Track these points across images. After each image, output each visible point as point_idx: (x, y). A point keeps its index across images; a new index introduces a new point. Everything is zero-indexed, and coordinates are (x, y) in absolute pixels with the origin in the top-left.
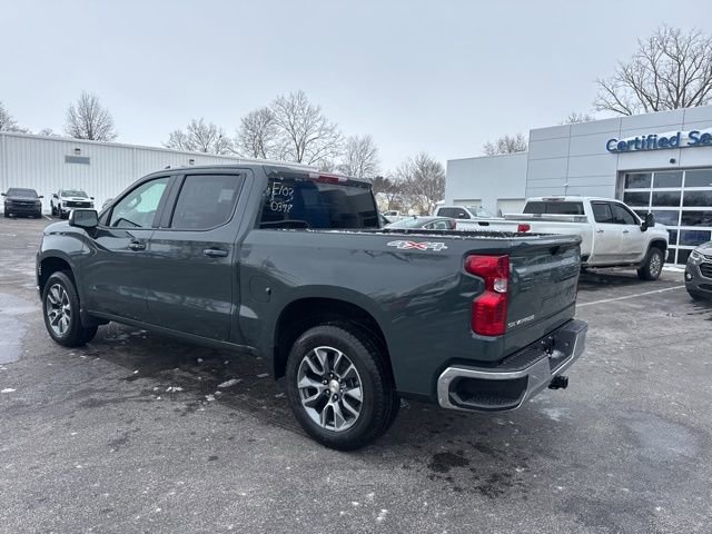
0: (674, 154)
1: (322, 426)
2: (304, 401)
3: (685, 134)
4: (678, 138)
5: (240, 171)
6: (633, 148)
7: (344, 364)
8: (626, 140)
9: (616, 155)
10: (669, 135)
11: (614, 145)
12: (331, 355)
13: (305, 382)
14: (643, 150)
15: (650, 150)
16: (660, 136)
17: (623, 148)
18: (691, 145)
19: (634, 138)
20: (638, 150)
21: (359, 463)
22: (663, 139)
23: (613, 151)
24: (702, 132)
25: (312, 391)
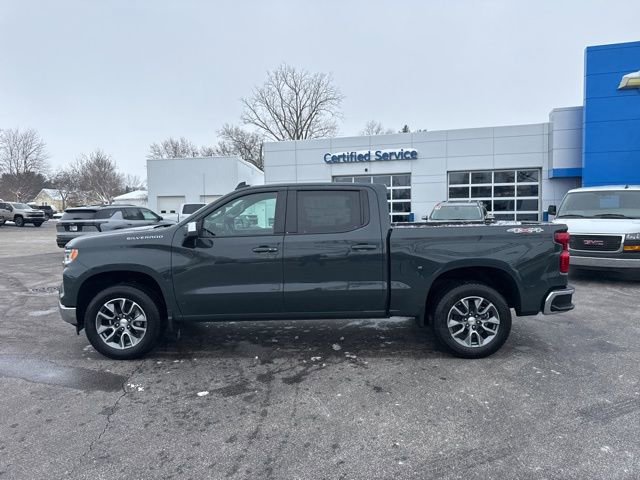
0: (366, 165)
1: (469, 346)
2: (453, 335)
3: (373, 153)
4: (369, 155)
5: (360, 188)
6: (342, 160)
7: (484, 305)
8: (337, 155)
9: (329, 165)
10: (364, 153)
11: (329, 158)
12: (472, 302)
13: (453, 323)
14: (348, 162)
15: (352, 162)
16: (358, 153)
17: (335, 160)
18: (377, 160)
19: (341, 154)
20: (345, 162)
21: (499, 360)
22: (360, 156)
23: (329, 162)
24: (383, 152)
25: (458, 327)
